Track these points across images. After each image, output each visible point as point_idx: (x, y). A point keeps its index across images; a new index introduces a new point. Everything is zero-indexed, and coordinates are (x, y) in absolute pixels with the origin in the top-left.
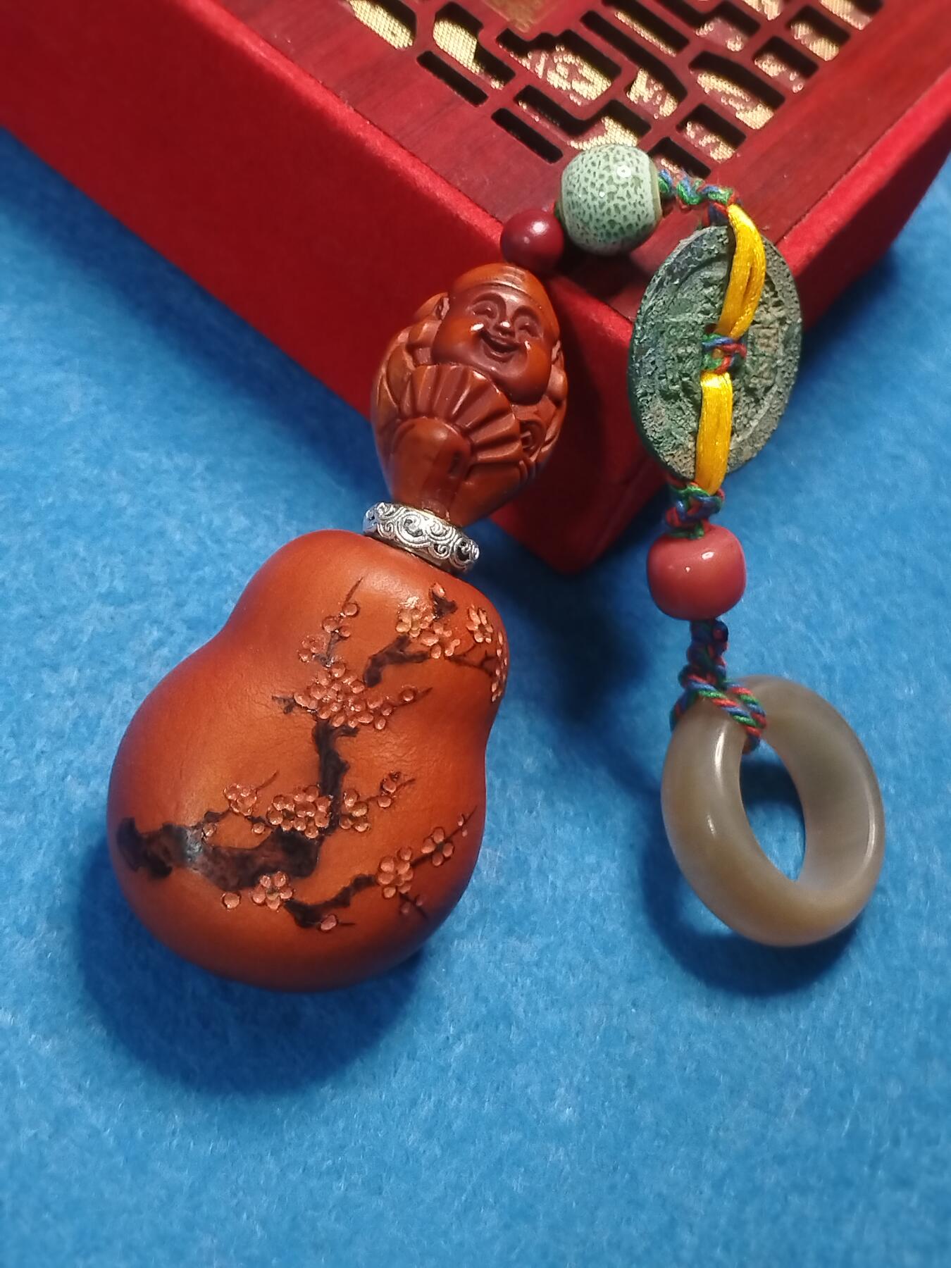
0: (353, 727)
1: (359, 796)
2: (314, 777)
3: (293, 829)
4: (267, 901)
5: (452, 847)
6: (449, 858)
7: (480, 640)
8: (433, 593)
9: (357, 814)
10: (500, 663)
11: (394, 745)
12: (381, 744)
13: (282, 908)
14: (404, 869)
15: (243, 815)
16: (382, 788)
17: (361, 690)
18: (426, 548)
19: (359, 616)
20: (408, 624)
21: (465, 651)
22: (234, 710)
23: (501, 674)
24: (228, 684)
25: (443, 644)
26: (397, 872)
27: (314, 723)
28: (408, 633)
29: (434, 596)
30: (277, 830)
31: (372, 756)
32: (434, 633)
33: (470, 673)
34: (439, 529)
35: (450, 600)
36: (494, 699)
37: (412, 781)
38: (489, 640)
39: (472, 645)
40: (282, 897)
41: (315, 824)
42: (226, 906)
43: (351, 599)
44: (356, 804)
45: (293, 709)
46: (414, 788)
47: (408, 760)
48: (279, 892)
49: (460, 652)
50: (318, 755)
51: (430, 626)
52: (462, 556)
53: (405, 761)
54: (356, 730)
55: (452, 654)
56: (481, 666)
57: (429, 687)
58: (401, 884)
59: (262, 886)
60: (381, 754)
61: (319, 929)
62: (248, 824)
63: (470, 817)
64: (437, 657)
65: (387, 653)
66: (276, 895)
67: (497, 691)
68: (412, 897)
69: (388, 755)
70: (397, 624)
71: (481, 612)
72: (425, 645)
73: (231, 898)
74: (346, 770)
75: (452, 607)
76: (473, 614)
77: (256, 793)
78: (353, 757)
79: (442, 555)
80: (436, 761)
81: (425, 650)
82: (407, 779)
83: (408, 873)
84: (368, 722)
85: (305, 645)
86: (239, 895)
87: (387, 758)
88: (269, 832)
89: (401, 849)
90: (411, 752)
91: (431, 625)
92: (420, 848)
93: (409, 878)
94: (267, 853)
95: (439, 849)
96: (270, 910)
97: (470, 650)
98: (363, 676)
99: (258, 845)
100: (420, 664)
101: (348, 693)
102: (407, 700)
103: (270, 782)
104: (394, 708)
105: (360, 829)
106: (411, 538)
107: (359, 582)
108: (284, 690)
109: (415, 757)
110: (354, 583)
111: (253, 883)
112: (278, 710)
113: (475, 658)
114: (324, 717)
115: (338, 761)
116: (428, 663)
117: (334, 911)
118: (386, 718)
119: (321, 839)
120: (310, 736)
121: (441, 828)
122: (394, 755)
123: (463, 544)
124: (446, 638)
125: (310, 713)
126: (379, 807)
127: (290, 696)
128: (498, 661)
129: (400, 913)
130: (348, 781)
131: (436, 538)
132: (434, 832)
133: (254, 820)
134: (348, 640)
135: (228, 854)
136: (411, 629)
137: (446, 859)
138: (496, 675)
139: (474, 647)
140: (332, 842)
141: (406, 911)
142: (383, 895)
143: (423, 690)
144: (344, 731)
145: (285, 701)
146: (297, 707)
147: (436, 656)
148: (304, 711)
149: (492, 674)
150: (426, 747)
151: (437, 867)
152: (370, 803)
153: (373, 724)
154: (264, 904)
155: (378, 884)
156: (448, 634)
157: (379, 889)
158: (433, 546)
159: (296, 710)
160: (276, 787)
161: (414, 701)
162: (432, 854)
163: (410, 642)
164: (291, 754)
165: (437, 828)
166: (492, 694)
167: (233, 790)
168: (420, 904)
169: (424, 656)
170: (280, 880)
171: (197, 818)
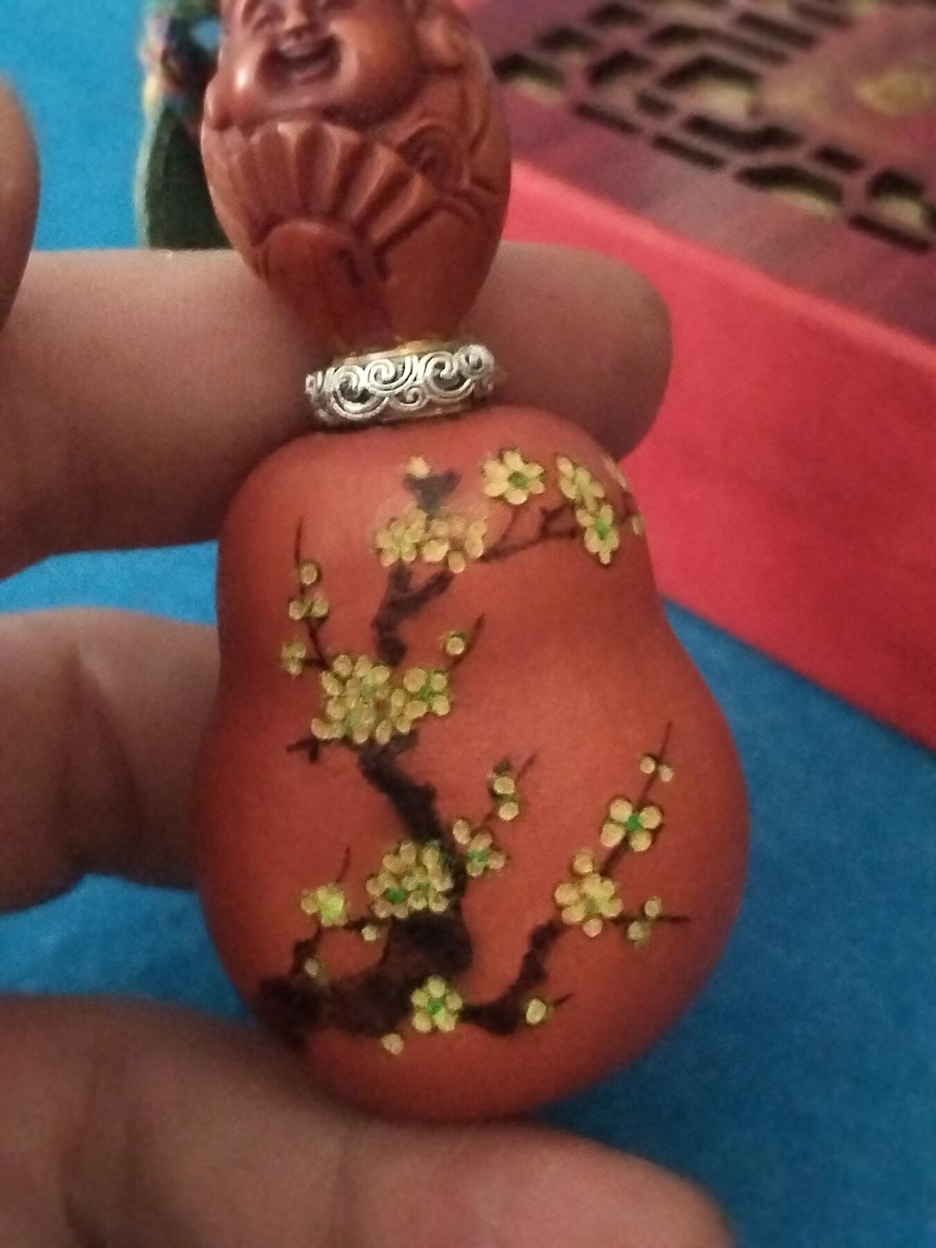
0: (408, 731)
1: (469, 821)
3: (412, 911)
5: (656, 808)
6: (661, 826)
7: (520, 498)
8: (410, 479)
9: (479, 847)
11: (476, 725)
13: (460, 1023)
15: (340, 926)
17: (387, 674)
18: (389, 407)
19: (325, 577)
21: (503, 532)
25: (457, 546)
26: (584, 896)
27: (355, 757)
28: (400, 561)
29: (414, 483)
30: (392, 921)
31: (456, 758)
32: (437, 537)
33: (535, 558)
34: (388, 372)
35: (442, 471)
36: (606, 559)
37: (530, 762)
38: (539, 489)
39: (509, 515)
40: (452, 1009)
41: (434, 890)
42: (389, 1052)
43: (301, 559)
44: (470, 833)
45: (320, 750)
46: (540, 769)
47: (509, 733)
48: (443, 1004)
49: (495, 538)
51: (425, 532)
53: (508, 737)
54: (413, 734)
55: (483, 550)
56: (545, 533)
57: (476, 616)
58: (603, 908)
59: (419, 1007)
60: (468, 747)
61: (527, 1025)
62: (353, 934)
64: (463, 569)
65: (391, 605)
66: (443, 1011)
68: (633, 913)
69: (476, 743)
70: (377, 558)
71: (504, 455)
72: (434, 563)
74: (433, 796)
75: (451, 480)
76: (492, 467)
78: (433, 773)
79: (416, 404)
81: (439, 569)
82: (522, 762)
83: (604, 888)
84: (423, 713)
86: (396, 1032)
87: (478, 749)
88: (384, 930)
89: (571, 861)
91: (426, 528)
92: (601, 844)
93: (610, 893)
94: (399, 961)
95: (632, 827)
96: (448, 1034)
97: (511, 526)
98: (378, 654)
99: (381, 956)
100: (443, 595)
101: (374, 689)
102: (458, 653)
103: (347, 865)
104: (446, 673)
105: (498, 865)
107: (301, 525)
109: (519, 722)
111: (405, 1009)
112: (302, 759)
113: (529, 526)
114: (361, 739)
115: (417, 788)
116: (455, 586)
117: (531, 991)
118: (445, 694)
119: (456, 906)
120: (360, 776)
121: (618, 795)
124: (459, 533)
125: (341, 744)
126: (505, 822)
130: (443, 808)
131: (394, 384)
133: (357, 925)
135: (353, 988)
136: (400, 554)
137: (655, 831)
139: (516, 516)
141: (637, 935)
142: (585, 937)
143: (472, 624)
144: (399, 744)
145: (303, 745)
146: (323, 746)
147: (460, 568)
148: (334, 745)
151: (647, 850)
152: (489, 823)
153: (431, 713)
154: (435, 1029)
155: (569, 926)
156: (459, 526)
157: (574, 932)
158: (396, 399)
159: (324, 752)
161: (468, 648)
162: (625, 839)
163: (411, 573)
165: (609, 800)
166: (597, 556)
167: (310, 899)
168: (652, 914)
169: (442, 580)
170: (436, 988)
171: (288, 962)
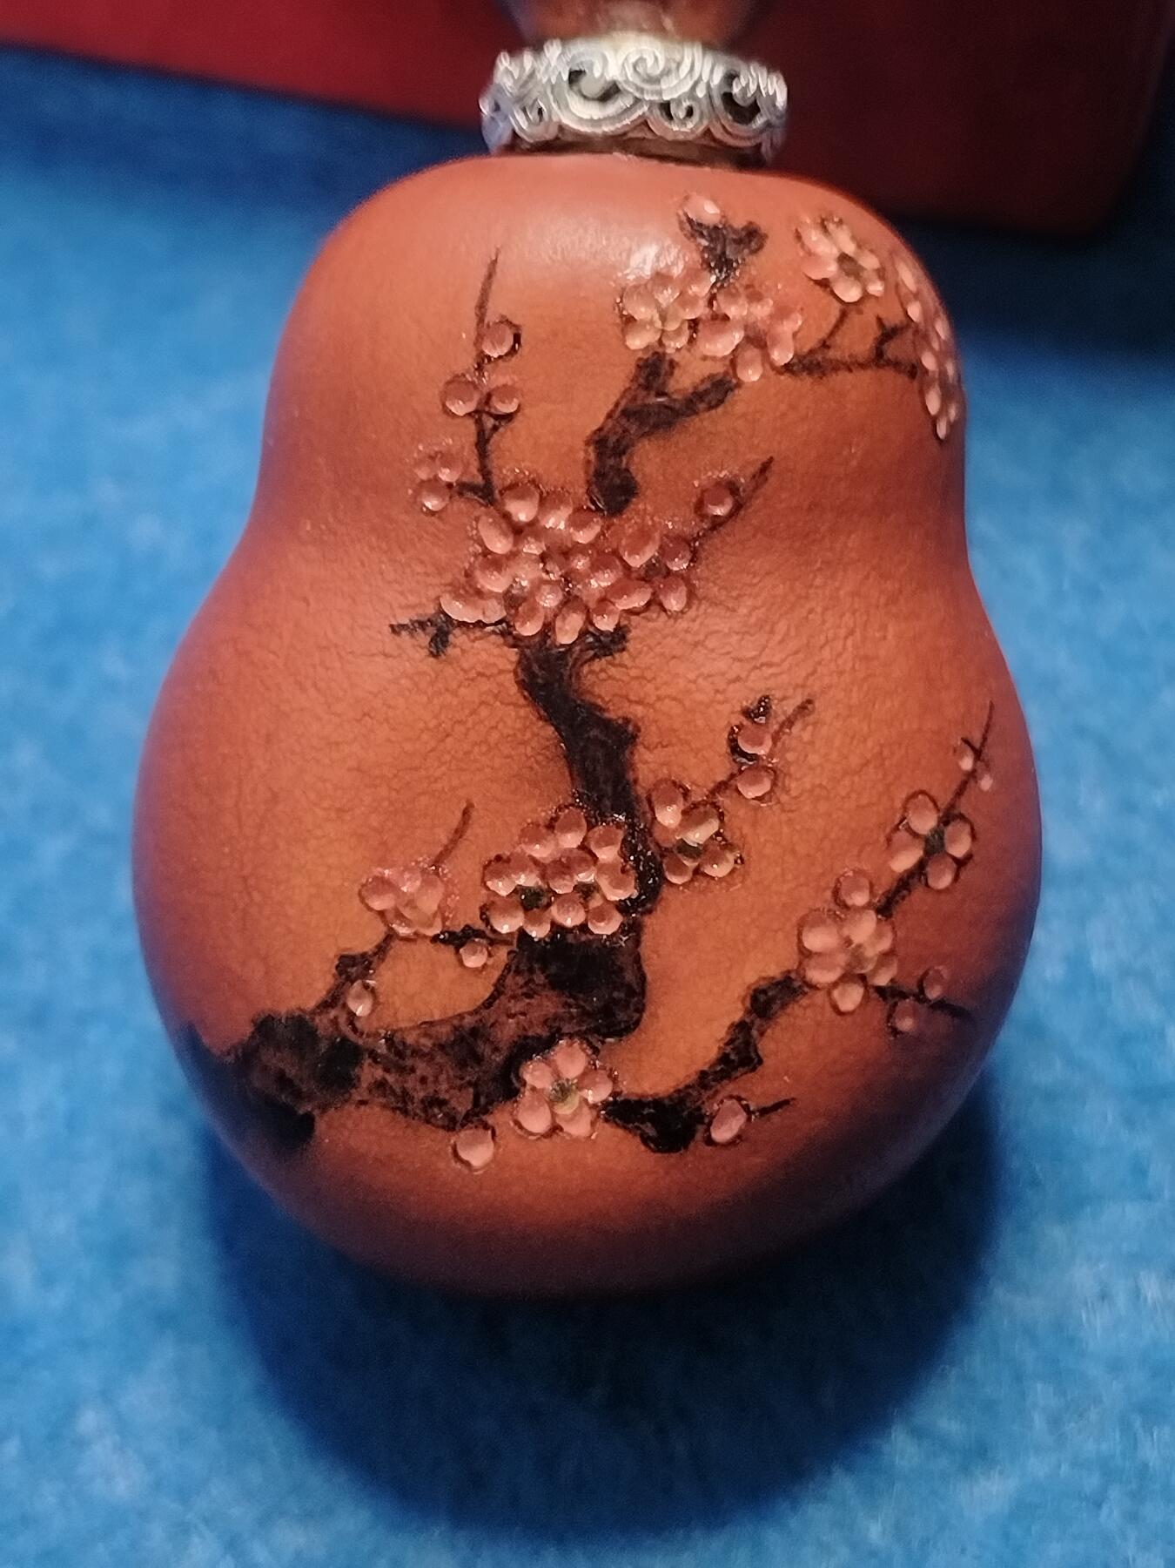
0: (611, 628)
1: (686, 794)
2: (562, 786)
3: (556, 927)
4: (558, 1121)
5: (967, 829)
6: (969, 856)
7: (851, 294)
8: (690, 221)
9: (697, 837)
10: (926, 337)
11: (727, 635)
12: (696, 644)
13: (600, 1124)
14: (865, 930)
15: (425, 937)
16: (735, 749)
17: (597, 529)
18: (644, 123)
19: (524, 350)
20: (652, 323)
21: (823, 335)
22: (312, 692)
23: (940, 364)
24: (280, 637)
25: (757, 340)
26: (848, 942)
27: (513, 655)
28: (660, 342)
29: (695, 228)
30: (519, 941)
31: (682, 683)
32: (726, 318)
33: (857, 387)
34: (655, 63)
35: (739, 223)
36: (942, 430)
37: (804, 708)
38: (876, 288)
39: (836, 315)
40: (591, 1100)
41: (604, 897)
42: (467, 1164)
43: (489, 313)
44: (684, 813)
45: (451, 638)
46: (815, 724)
47: (776, 659)
48: (580, 1088)
49: (811, 343)
50: (551, 730)
51: (710, 304)
52: (744, 111)
53: (770, 665)
54: (620, 634)
55: (791, 356)
56: (878, 358)
57: (765, 458)
58: (869, 968)
59: (533, 1089)
60: (705, 671)
61: (710, 1141)
62: (447, 953)
63: (985, 739)
64: (755, 378)
65: (626, 413)
66: (574, 1100)
67: (943, 409)
68: (910, 985)
69: (722, 665)
70: (624, 332)
71: (831, 227)
72: (714, 358)
73: (472, 1143)
74: (632, 739)
75: (752, 237)
76: (814, 237)
77: (436, 873)
78: (638, 702)
79: (690, 125)
80: (851, 633)
81: (719, 369)
82: (790, 707)
83: (879, 935)
84: (642, 604)
85: (423, 474)
86: (486, 1127)
87: (723, 674)
88: (502, 954)
89: (838, 881)
90: (778, 638)
91: (711, 300)
92: (885, 862)
93: (885, 944)
94: (516, 1007)
95: (934, 847)
96: (576, 1140)
97: (837, 326)
98: (588, 492)
99: (487, 995)
100: (720, 409)
101: (566, 552)
102: (720, 511)
103: (459, 833)
104: (693, 547)
105: (718, 870)
106: (594, 111)
107: (494, 262)
108: (412, 599)
109: (793, 645)
110: (484, 271)
111: (508, 1087)
112: (415, 648)
113: (858, 340)
114: (529, 629)
115: (607, 724)
116: (739, 403)
117: (730, 1088)
118: (685, 578)
119: (633, 929)
120: (514, 689)
121: (923, 792)
122: (734, 659)
123: (730, 77)
124: (763, 321)
125: (494, 632)
126: (746, 799)
127: (431, 610)
128: (922, 336)
129: (895, 1031)
130: (647, 765)
131: (656, 86)
132: (905, 809)
133: (457, 940)
134: (519, 417)
135: (427, 1043)
136: (663, 331)
137: (961, 863)
138: (926, 371)
139: (844, 315)
140: (661, 929)
141: (906, 1024)
142: (835, 1008)
143: (751, 470)
144: (590, 647)
145: (422, 625)
146: (457, 631)
147: (751, 375)
148: (478, 633)
149: (914, 370)
150: (811, 611)
151: (947, 890)
152: (720, 799)
153: (655, 603)
154: (555, 1129)
155: (814, 987)
156: (762, 311)
157: (820, 998)
158: (657, 112)
159: (458, 638)
160: (483, 841)
161: (738, 507)
162: (921, 867)
163: (673, 364)
164: (484, 748)
165: (914, 795)
166: (934, 421)
167: (383, 885)
168: (934, 993)
169: (720, 388)
170: (571, 1060)
171: (321, 983)
